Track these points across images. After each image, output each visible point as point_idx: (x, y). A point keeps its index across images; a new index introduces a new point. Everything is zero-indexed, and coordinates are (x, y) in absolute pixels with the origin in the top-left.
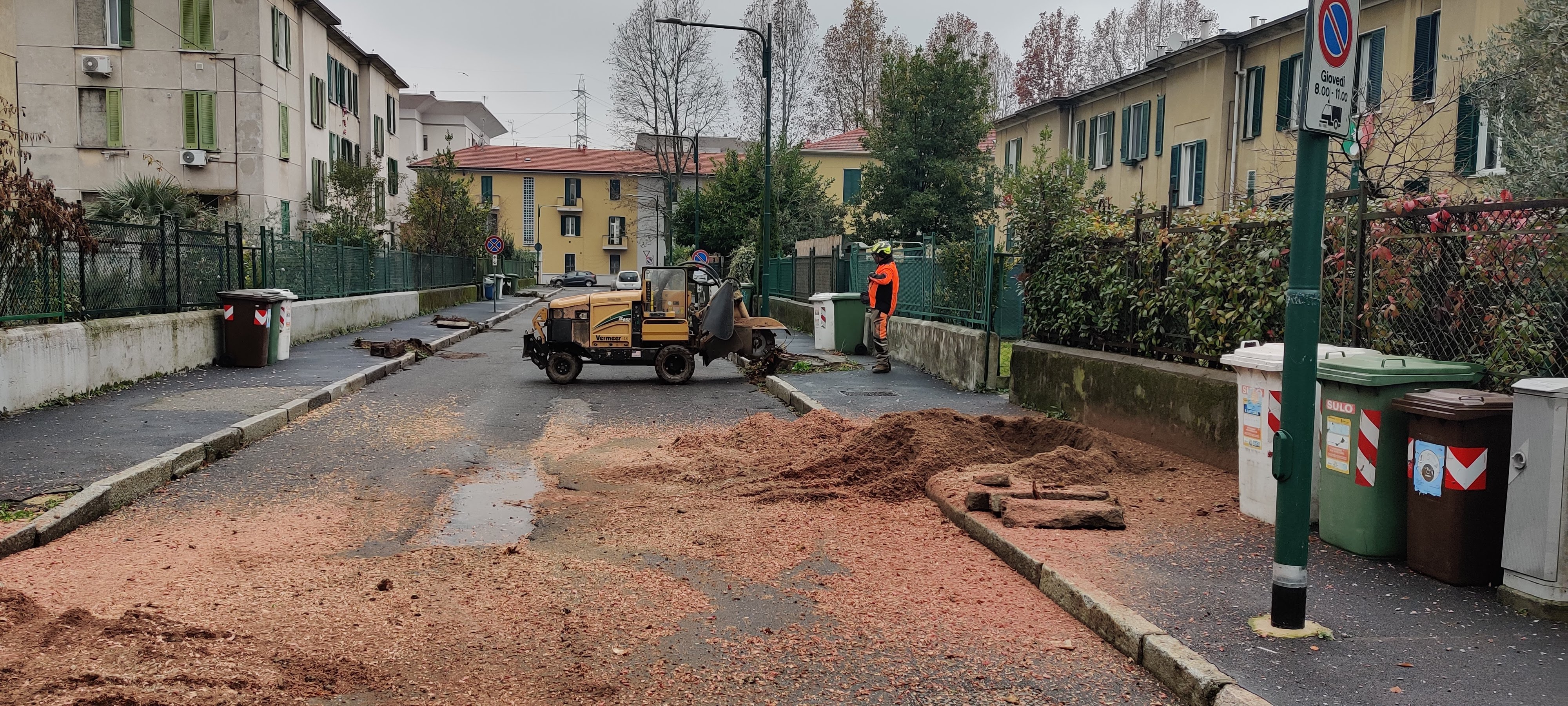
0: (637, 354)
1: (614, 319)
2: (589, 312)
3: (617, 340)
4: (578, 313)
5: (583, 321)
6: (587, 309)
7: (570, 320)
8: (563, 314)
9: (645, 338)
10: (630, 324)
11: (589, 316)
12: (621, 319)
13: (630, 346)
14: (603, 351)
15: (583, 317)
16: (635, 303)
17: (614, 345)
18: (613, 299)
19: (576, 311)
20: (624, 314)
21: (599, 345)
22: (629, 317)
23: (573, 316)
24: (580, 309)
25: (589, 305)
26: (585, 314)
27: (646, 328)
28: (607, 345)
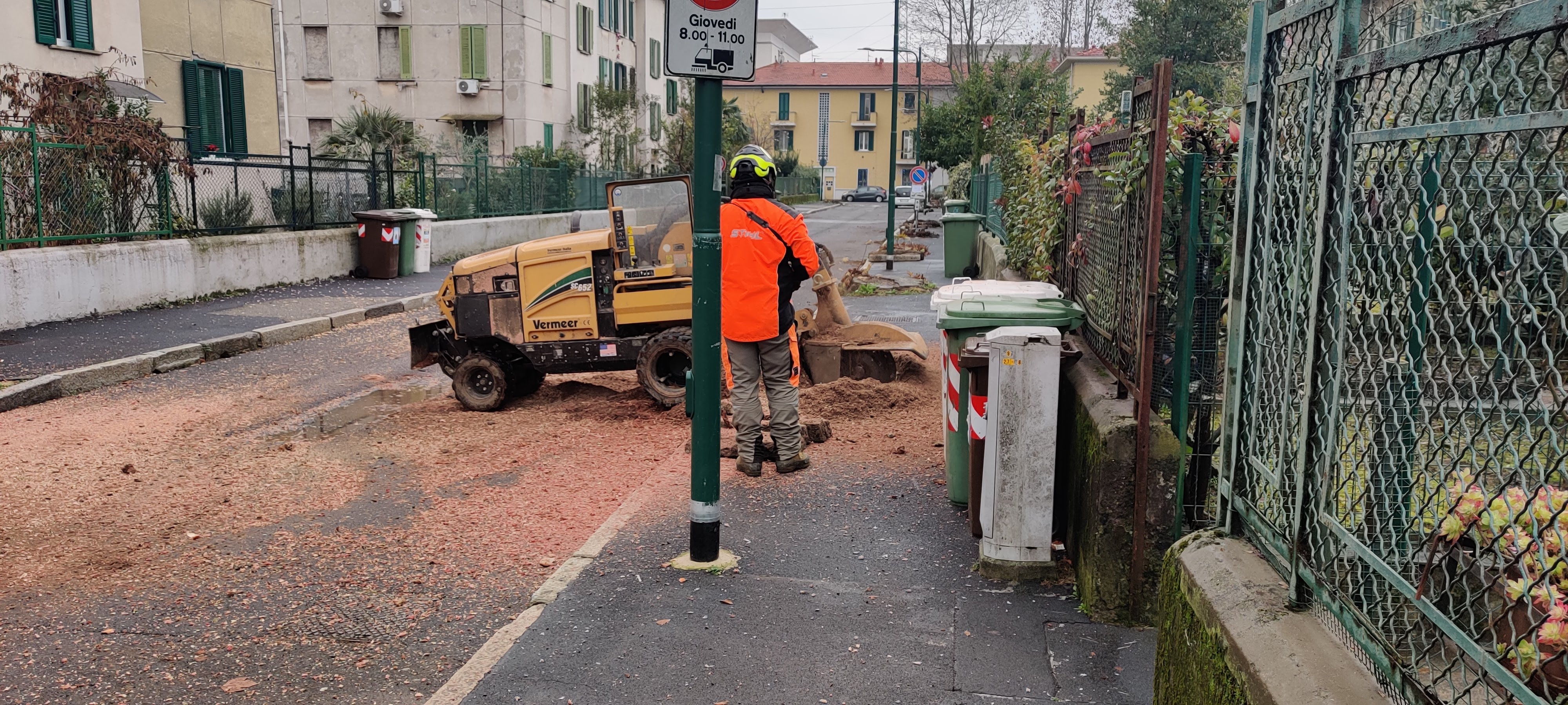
0: (609, 351)
1: (562, 287)
2: (516, 277)
3: (571, 325)
4: (498, 281)
5: (507, 296)
6: (512, 271)
7: (485, 296)
8: (472, 285)
9: (622, 319)
10: (592, 295)
11: (517, 286)
12: (574, 286)
13: (596, 335)
14: (547, 348)
15: (508, 287)
16: (597, 255)
17: (569, 336)
18: (557, 251)
19: (496, 278)
20: (580, 277)
21: (542, 338)
22: (588, 281)
23: (489, 288)
24: (501, 273)
25: (516, 264)
26: (510, 282)
27: (621, 301)
28: (556, 337)
